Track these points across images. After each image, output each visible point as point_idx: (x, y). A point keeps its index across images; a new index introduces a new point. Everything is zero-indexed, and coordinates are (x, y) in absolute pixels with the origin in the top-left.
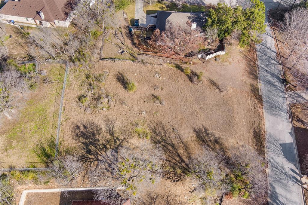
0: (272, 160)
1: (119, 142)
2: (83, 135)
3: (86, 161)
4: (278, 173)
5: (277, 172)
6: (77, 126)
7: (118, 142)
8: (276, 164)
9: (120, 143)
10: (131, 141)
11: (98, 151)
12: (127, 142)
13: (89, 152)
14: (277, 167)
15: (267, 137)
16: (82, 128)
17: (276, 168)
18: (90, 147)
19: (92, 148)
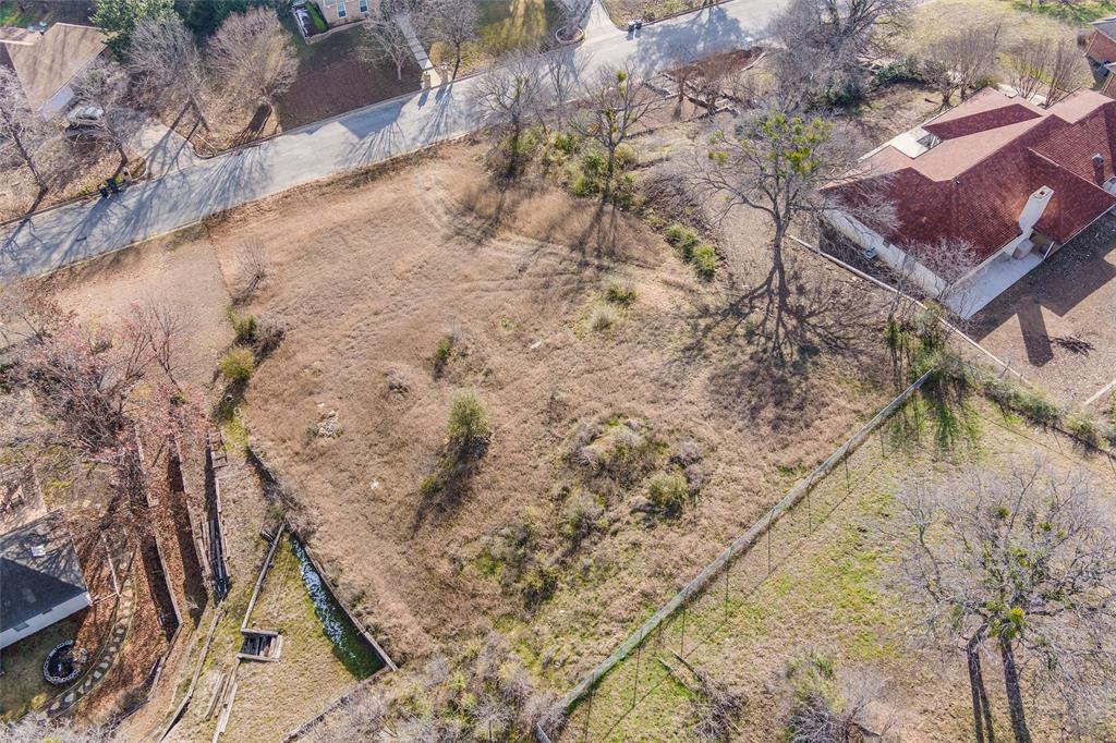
0: (422, 138)
1: (700, 321)
2: (781, 395)
3: (838, 338)
4: (450, 121)
5: (446, 123)
6: (775, 427)
7: (703, 323)
8: (427, 130)
9: (700, 317)
10: (666, 306)
11: (782, 336)
12: (678, 308)
13: (808, 350)
14: (433, 125)
15: (353, 166)
16: (769, 412)
17: (438, 126)
18: (796, 357)
19: (790, 352)
